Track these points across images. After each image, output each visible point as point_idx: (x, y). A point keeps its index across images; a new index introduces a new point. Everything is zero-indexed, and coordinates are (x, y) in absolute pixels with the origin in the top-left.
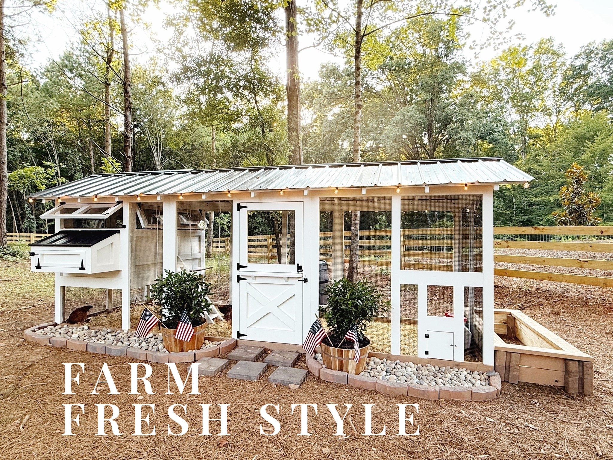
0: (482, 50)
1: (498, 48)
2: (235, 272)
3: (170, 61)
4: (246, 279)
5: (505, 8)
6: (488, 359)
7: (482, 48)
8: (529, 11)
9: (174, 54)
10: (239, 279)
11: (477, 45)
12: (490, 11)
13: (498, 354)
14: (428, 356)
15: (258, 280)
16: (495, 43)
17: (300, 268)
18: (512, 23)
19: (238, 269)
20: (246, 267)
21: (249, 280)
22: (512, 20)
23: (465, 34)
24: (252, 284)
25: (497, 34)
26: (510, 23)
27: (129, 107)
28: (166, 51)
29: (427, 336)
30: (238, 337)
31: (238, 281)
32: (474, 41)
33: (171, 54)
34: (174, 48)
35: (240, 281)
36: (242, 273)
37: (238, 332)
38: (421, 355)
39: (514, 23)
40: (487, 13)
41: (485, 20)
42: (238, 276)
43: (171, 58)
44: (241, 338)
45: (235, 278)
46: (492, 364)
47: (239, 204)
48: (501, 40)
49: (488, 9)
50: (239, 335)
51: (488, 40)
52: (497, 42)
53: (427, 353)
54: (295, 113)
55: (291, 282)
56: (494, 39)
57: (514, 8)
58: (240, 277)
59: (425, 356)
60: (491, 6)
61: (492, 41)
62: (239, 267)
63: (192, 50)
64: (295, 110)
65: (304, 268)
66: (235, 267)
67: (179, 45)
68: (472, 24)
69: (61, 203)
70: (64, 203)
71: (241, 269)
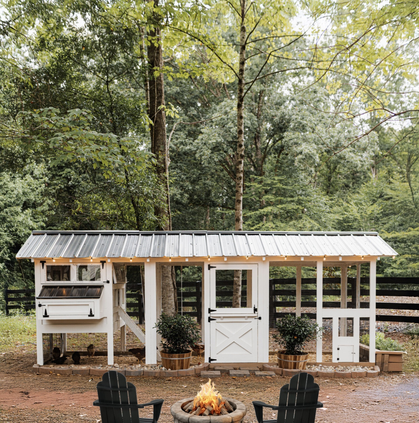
2: (207, 316)
6: (372, 359)
10: (210, 320)
13: (377, 355)
14: (339, 361)
15: (225, 320)
17: (255, 310)
19: (209, 312)
20: (215, 311)
21: (218, 320)
24: (219, 323)
29: (338, 349)
30: (210, 362)
31: (209, 321)
36: (213, 315)
37: (210, 358)
38: (335, 361)
42: (209, 318)
44: (212, 362)
45: (206, 320)
46: (374, 362)
47: (209, 265)
50: (210, 360)
53: (338, 359)
55: (249, 320)
58: (211, 318)
59: (337, 361)
62: (210, 311)
65: (258, 310)
66: (207, 311)
69: (41, 262)
70: (45, 262)
71: (211, 313)
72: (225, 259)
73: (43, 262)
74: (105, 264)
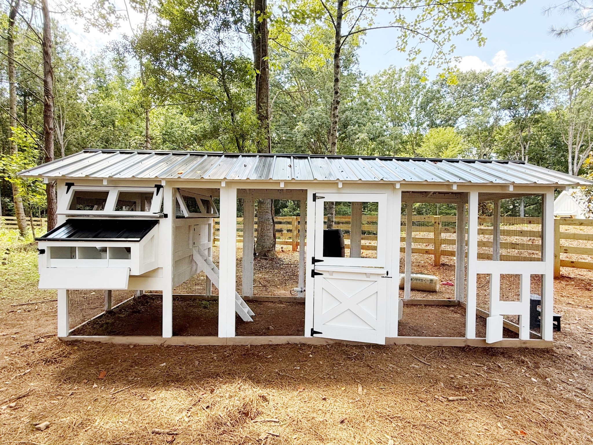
0: (430, 66)
1: (440, 67)
2: (310, 267)
3: (91, 27)
4: (321, 274)
5: (451, 33)
7: (429, 65)
8: (468, 39)
9: (97, 20)
10: (314, 274)
11: (426, 61)
12: (440, 34)
15: (335, 276)
16: (438, 62)
18: (453, 48)
19: (313, 263)
20: (322, 261)
21: (325, 275)
22: (453, 45)
23: (417, 50)
24: (328, 280)
25: (442, 55)
26: (452, 47)
27: (50, 72)
28: (88, 15)
30: (312, 335)
31: (313, 276)
32: (425, 58)
33: (93, 20)
34: (97, 14)
35: (315, 276)
36: (318, 268)
37: (312, 329)
39: (455, 48)
40: (437, 35)
41: (434, 41)
42: (313, 271)
43: (94, 25)
44: (315, 335)
45: (309, 273)
47: (314, 195)
48: (443, 60)
49: (439, 32)
50: (313, 332)
51: (433, 58)
52: (441, 61)
54: (265, 101)
55: (372, 278)
56: (439, 59)
57: (457, 35)
58: (315, 271)
60: (441, 30)
61: (437, 60)
62: (314, 261)
63: (120, 20)
64: (265, 98)
66: (309, 261)
67: (104, 12)
68: (423, 42)
69: (67, 184)
70: (73, 184)
71: (316, 263)
72: (340, 185)
73: (69, 185)
74: (161, 189)
